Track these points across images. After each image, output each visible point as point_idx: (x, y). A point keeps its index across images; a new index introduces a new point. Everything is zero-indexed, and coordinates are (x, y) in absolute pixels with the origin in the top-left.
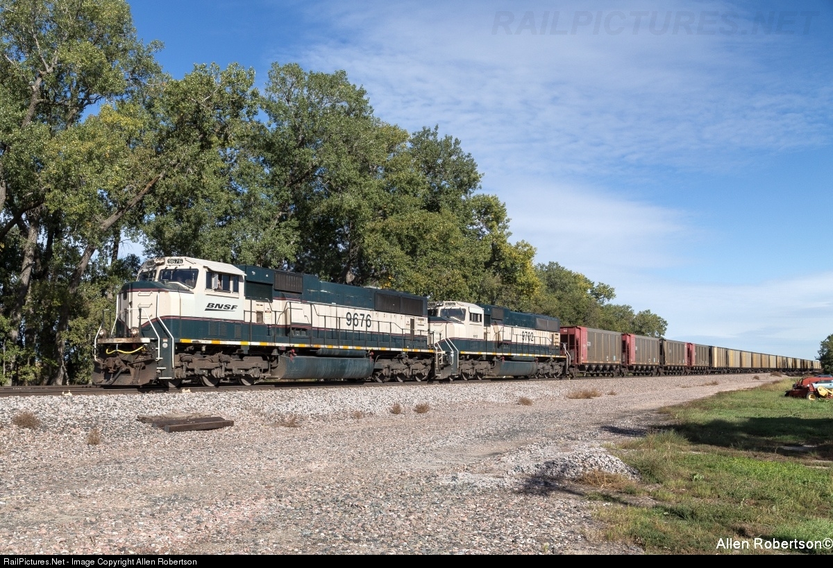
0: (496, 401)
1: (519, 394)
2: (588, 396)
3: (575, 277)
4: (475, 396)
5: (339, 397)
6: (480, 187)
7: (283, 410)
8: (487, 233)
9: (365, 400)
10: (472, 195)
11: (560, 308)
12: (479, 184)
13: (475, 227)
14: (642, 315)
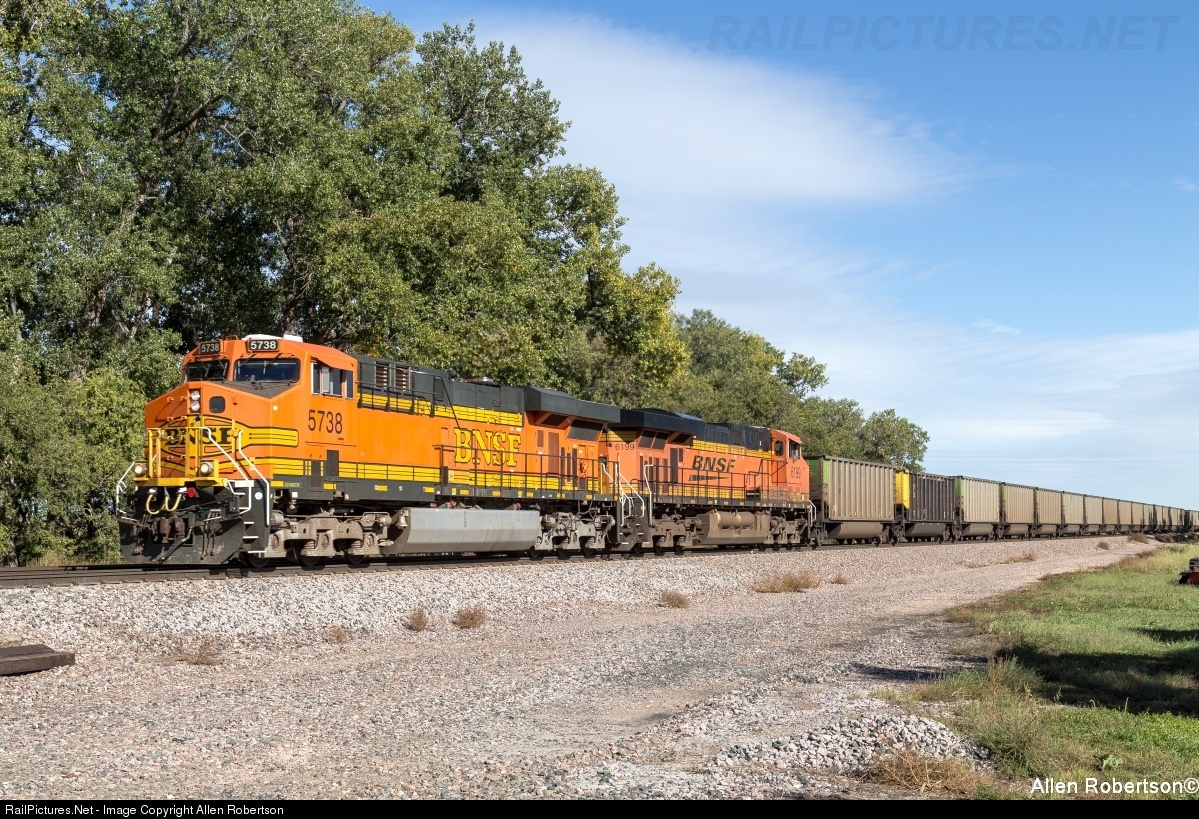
0: (615, 599)
1: (660, 584)
2: (794, 586)
3: (747, 341)
4: (572, 590)
5: (295, 595)
6: (563, 152)
7: (177, 628)
8: (577, 247)
9: (351, 603)
10: (545, 168)
11: (720, 406)
12: (559, 144)
13: (553, 235)
14: (879, 421)
